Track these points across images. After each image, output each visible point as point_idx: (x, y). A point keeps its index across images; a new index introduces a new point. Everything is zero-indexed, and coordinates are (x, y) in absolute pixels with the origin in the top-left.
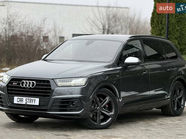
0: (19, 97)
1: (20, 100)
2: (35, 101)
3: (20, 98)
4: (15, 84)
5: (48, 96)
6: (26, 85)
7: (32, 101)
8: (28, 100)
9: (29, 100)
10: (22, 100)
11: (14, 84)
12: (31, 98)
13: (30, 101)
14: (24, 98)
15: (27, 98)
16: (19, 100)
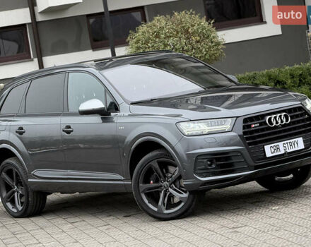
2: (297, 144)
3: (274, 146)
4: (256, 125)
6: (277, 123)
7: (293, 145)
8: (286, 145)
9: (289, 144)
11: (253, 126)
12: (291, 141)
14: (281, 144)
15: (285, 142)
16: (273, 150)
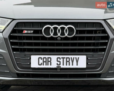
0: (42, 56)
1: (44, 62)
2: (77, 62)
3: (44, 58)
4: (29, 32)
5: (104, 50)
7: (71, 61)
8: (61, 60)
9: (65, 60)
10: (48, 61)
11: (26, 32)
12: (70, 56)
13: (67, 61)
14: (54, 58)
15: (61, 56)
16: (41, 61)
